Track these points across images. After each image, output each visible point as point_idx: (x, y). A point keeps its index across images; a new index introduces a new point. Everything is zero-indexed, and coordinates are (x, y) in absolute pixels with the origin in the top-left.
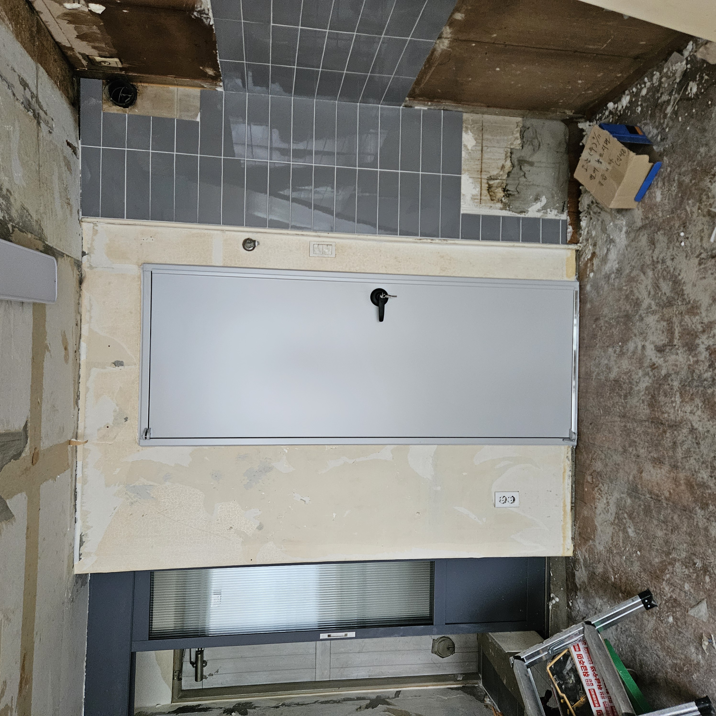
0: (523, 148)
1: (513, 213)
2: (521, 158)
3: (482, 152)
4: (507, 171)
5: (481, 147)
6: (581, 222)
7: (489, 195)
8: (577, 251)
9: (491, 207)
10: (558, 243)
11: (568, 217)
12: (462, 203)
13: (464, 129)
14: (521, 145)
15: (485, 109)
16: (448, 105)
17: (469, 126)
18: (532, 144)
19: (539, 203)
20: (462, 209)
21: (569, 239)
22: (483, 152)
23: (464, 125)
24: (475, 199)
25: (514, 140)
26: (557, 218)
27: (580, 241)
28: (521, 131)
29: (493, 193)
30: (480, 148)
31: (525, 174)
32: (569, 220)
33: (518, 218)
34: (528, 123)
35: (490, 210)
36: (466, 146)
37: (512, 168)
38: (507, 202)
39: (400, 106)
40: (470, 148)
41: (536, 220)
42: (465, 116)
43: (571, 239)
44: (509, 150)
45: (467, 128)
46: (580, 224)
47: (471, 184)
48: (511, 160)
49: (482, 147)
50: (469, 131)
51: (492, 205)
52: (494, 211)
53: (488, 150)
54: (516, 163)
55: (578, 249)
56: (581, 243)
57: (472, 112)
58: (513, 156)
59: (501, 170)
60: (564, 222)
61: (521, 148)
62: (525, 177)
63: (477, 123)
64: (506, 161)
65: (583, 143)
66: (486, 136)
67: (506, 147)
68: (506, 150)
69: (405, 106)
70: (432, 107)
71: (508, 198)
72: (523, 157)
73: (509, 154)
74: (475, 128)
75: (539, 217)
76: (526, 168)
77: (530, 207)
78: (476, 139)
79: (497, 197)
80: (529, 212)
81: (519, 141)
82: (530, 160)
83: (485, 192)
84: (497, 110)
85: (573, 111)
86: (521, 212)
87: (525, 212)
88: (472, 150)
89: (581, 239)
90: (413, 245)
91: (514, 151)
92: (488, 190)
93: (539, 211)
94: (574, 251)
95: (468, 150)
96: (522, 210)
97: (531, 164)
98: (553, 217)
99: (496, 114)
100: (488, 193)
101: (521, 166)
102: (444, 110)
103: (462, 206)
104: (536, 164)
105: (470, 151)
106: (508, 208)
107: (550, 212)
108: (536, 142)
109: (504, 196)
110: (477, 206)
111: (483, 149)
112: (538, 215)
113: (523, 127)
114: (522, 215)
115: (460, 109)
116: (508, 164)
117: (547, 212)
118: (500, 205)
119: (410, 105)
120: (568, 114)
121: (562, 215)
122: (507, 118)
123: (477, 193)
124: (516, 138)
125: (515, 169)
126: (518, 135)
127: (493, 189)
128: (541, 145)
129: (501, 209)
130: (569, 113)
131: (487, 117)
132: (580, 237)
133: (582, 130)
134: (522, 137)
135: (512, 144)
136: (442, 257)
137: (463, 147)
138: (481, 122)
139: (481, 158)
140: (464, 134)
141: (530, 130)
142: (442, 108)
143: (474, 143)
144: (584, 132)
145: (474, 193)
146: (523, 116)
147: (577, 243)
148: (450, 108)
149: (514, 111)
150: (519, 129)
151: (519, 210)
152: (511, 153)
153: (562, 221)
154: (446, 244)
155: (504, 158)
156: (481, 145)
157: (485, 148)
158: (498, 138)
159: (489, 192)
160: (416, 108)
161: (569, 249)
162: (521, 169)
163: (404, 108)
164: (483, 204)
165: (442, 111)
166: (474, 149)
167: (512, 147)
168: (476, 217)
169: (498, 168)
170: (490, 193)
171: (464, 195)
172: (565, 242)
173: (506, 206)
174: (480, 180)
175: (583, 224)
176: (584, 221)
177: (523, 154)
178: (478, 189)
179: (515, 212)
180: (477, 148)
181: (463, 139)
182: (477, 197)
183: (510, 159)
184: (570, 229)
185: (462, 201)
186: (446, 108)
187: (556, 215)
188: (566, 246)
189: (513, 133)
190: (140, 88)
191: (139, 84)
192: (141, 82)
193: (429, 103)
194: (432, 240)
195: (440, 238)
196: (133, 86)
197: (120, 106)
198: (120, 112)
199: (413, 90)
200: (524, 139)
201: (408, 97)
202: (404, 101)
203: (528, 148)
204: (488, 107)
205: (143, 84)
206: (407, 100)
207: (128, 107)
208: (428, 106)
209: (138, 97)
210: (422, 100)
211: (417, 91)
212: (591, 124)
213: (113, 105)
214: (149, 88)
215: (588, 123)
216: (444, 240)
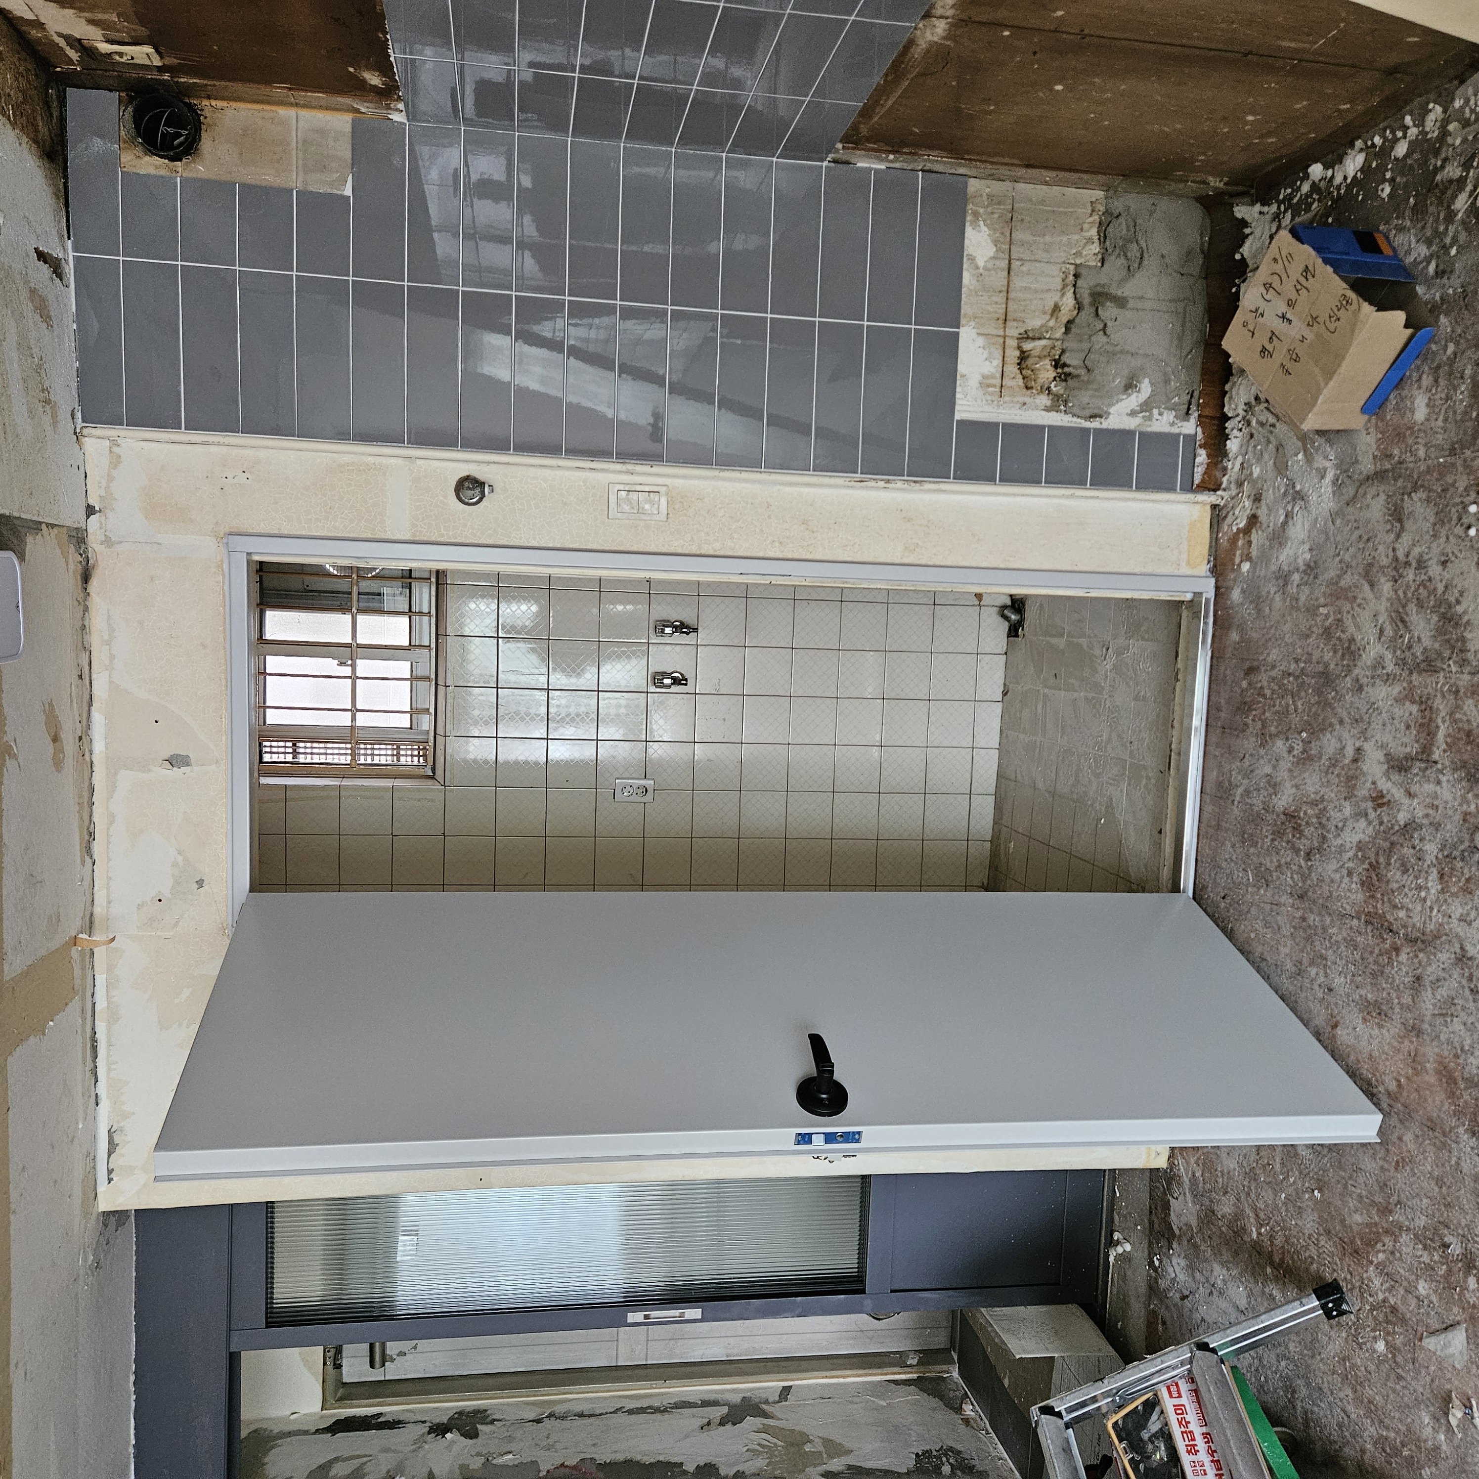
0: (1103, 265)
1: (1075, 419)
2: (1099, 289)
3: (1009, 273)
4: (1065, 320)
5: (1007, 262)
6: (1228, 442)
7: (1020, 377)
8: (1214, 507)
9: (1025, 404)
10: (1171, 489)
11: (1199, 429)
12: (957, 396)
13: (969, 218)
14: (1100, 256)
15: (1021, 172)
16: (936, 160)
17: (981, 210)
18: (1126, 256)
19: (1134, 397)
20: (957, 408)
21: (1197, 480)
22: (1012, 273)
23: (970, 206)
24: (989, 386)
25: (1085, 244)
26: (1175, 430)
27: (1224, 486)
28: (1100, 224)
29: (1029, 372)
30: (1004, 264)
31: (1105, 325)
32: (1200, 436)
33: (1086, 431)
35: (1020, 412)
36: (972, 259)
37: (1076, 312)
38: (1062, 392)
39: (822, 160)
40: (981, 264)
41: (1126, 435)
42: (974, 185)
43: (1203, 481)
44: (1072, 267)
45: (976, 214)
46: (1226, 445)
47: (981, 350)
48: (1074, 292)
49: (1010, 261)
50: (982, 223)
51: (1027, 400)
52: (1029, 412)
53: (1024, 268)
54: (1086, 300)
55: (1218, 502)
56: (1224, 490)
57: (991, 177)
58: (1080, 283)
59: (1052, 315)
60: (1190, 439)
61: (1099, 264)
62: (1105, 334)
63: (999, 203)
64: (1063, 295)
65: (1242, 255)
66: (1018, 235)
67: (1064, 263)
68: (1064, 269)
69: (835, 161)
70: (897, 165)
71: (1064, 384)
72: (1103, 286)
73: (1071, 278)
74: (996, 216)
75: (1132, 427)
76: (1109, 311)
77: (1113, 405)
78: (996, 242)
79: (1040, 381)
80: (1111, 416)
81: (1095, 248)
82: (1119, 293)
83: (1012, 368)
84: (1048, 175)
85: (1226, 179)
86: (1093, 416)
87: (1101, 417)
88: (985, 268)
89: (1225, 480)
90: (844, 491)
91: (1083, 271)
92: (1019, 364)
93: (1133, 413)
94: (1208, 508)
95: (977, 268)
96: (1096, 411)
97: (1121, 302)
98: (1166, 429)
99: (1047, 183)
100: (1018, 372)
101: (1097, 308)
102: (922, 170)
103: (958, 402)
104: (1131, 304)
105: (981, 271)
106: (1062, 407)
107: (1159, 417)
108: (1133, 251)
109: (1055, 378)
110: (993, 401)
111: (1013, 266)
112: (1132, 423)
113: (1107, 212)
114: (1095, 424)
116: (1068, 301)
117: (1151, 415)
118: (1044, 400)
119: (844, 158)
120: (1212, 184)
121: (1185, 423)
122: (1071, 192)
123: (993, 370)
124: (1090, 241)
125: (1083, 314)
126: (1094, 232)
127: (1030, 362)
128: (1146, 255)
129: (1047, 409)
130: (1216, 183)
131: (1022, 187)
132: (1224, 475)
133: (1244, 223)
134: (1103, 237)
135: (1078, 254)
136: (910, 520)
137: (965, 259)
138: (1010, 201)
139: (1005, 289)
140: (969, 231)
141: (1122, 220)
142: (920, 168)
143: (991, 250)
144: (1247, 227)
145: (986, 372)
146: (1107, 188)
147: (1215, 490)
148: (938, 167)
149: (1085, 177)
150: (1096, 218)
151: (1087, 413)
152: (1076, 276)
153: (1185, 436)
154: (921, 490)
155: (1059, 288)
156: (1007, 257)
157: (1015, 264)
158: (1048, 238)
159: (1020, 369)
160: (859, 165)
161: (1197, 503)
162: (1097, 315)
163: (833, 164)
164: (1007, 399)
165: (920, 173)
166: (990, 265)
167: (1078, 262)
168: (990, 427)
169: (1045, 313)
170: (1024, 372)
171: (963, 376)
172: (1190, 487)
173: (1058, 403)
174: (1001, 340)
175: (1233, 445)
176: (1234, 440)
177: (1103, 280)
178: (997, 362)
179: (1078, 417)
180: (998, 263)
181: (967, 242)
182: (994, 382)
183: (1072, 290)
184: (1202, 457)
185: (958, 389)
186: (929, 166)
187: (1172, 424)
188: (1190, 496)
189: (1082, 229)
190: (207, 112)
191: (205, 102)
192: (209, 97)
193: (891, 157)
194: (888, 481)
195: (906, 478)
196: (190, 107)
197: (161, 157)
198: (163, 172)
199: (855, 127)
200: (1108, 242)
201: (841, 141)
202: (831, 149)
203: (1116, 263)
204: (1028, 166)
205: (213, 103)
206: (839, 146)
207: (180, 160)
208: (886, 160)
209: (204, 135)
210: (873, 150)
211: (864, 130)
212: (1265, 209)
213: (146, 154)
214: (229, 113)
215: (1258, 207)
216: (915, 482)
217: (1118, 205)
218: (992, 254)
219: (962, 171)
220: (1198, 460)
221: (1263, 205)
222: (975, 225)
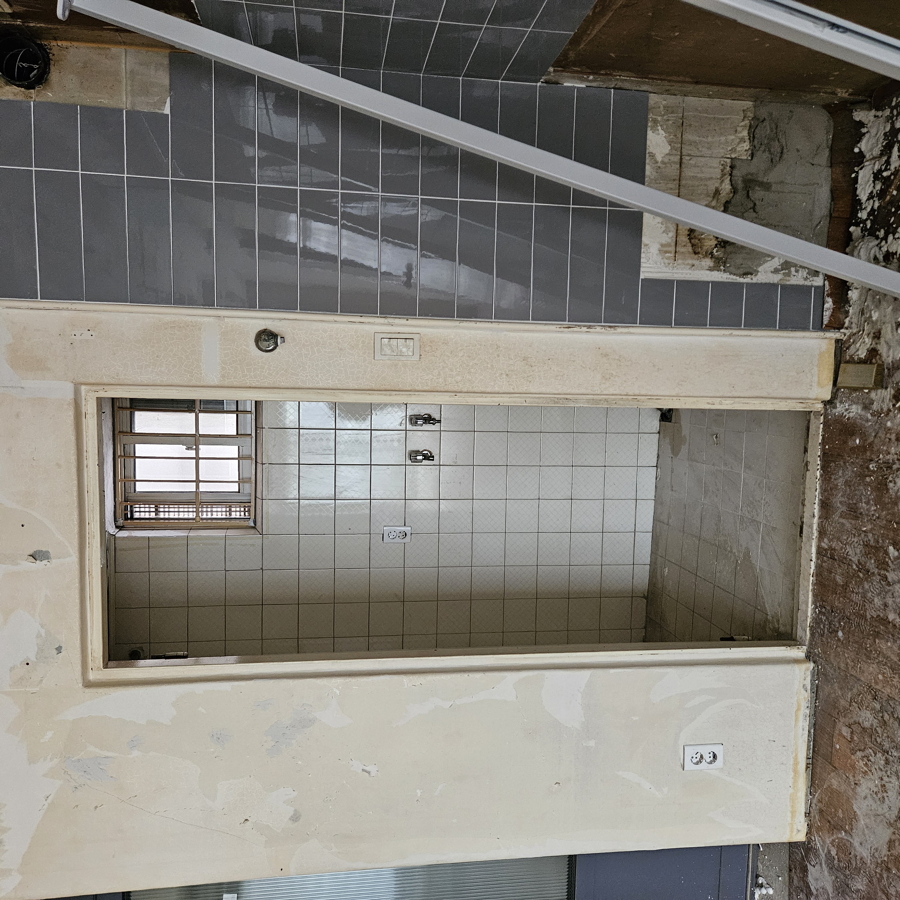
0: (752, 157)
1: (732, 276)
2: (749, 177)
3: (680, 166)
4: (723, 201)
5: (679, 157)
6: (849, 292)
7: (690, 244)
8: (837, 341)
9: (693, 265)
10: (805, 328)
11: (827, 283)
12: (642, 260)
13: (650, 124)
14: (750, 152)
15: (690, 88)
16: (625, 79)
17: (659, 118)
18: (769, 151)
20: (642, 269)
21: (826, 321)
22: (683, 166)
23: (651, 115)
24: (666, 252)
25: (739, 143)
26: (808, 283)
27: (846, 325)
28: (750, 126)
29: (697, 241)
30: (677, 159)
31: (755, 204)
32: (827, 287)
33: (741, 284)
35: (690, 272)
36: (652, 156)
37: (732, 195)
38: (721, 256)
39: (537, 82)
40: (659, 159)
41: (773, 286)
42: (653, 99)
43: (830, 321)
44: (729, 161)
45: (655, 121)
46: (848, 294)
47: (660, 225)
48: (731, 180)
49: (681, 156)
50: (659, 128)
51: (696, 262)
52: (697, 272)
53: (692, 162)
54: (740, 185)
55: (841, 338)
56: (847, 328)
57: (668, 92)
58: (735, 172)
59: (714, 197)
60: (820, 290)
61: (749, 158)
62: (755, 211)
63: (672, 112)
64: (722, 182)
65: (860, 149)
66: (688, 136)
67: (722, 157)
68: (722, 162)
69: (546, 82)
70: (594, 84)
71: (723, 249)
72: (752, 174)
73: (728, 169)
74: (671, 122)
75: (776, 282)
76: (758, 194)
77: (761, 265)
78: (670, 143)
79: (705, 248)
80: (759, 273)
81: (746, 146)
82: (765, 180)
83: (683, 239)
84: (711, 89)
85: (851, 90)
86: (746, 274)
87: (752, 274)
88: (663, 162)
89: (847, 321)
90: (555, 335)
91: (738, 164)
92: (689, 235)
93: (776, 271)
94: (833, 341)
95: (657, 162)
96: (747, 270)
97: (767, 187)
98: (801, 282)
99: (709, 96)
100: (689, 241)
101: (748, 192)
102: (614, 88)
103: (643, 265)
104: (773, 188)
105: (659, 165)
106: (722, 267)
107: (796, 274)
108: (776, 147)
109: (716, 245)
110: (669, 264)
111: (684, 161)
112: (775, 279)
113: (755, 118)
114: (747, 280)
116: (726, 186)
117: (790, 272)
118: (708, 262)
119: (554, 80)
120: (839, 95)
121: (815, 278)
122: (727, 102)
123: (669, 240)
124: (742, 140)
125: (738, 197)
126: (745, 133)
127: (697, 234)
128: (785, 151)
129: (711, 269)
130: (842, 94)
131: (691, 100)
132: (846, 317)
133: (861, 124)
134: (752, 137)
135: (733, 150)
136: (606, 355)
137: (647, 155)
138: (680, 110)
139: (678, 178)
140: (650, 134)
141: (766, 123)
142: (613, 86)
143: (667, 149)
144: (864, 127)
145: (664, 242)
146: (756, 99)
147: (839, 329)
148: (627, 85)
149: (740, 90)
150: (747, 122)
151: (741, 271)
152: (732, 167)
153: (816, 288)
154: (614, 333)
155: (719, 177)
156: (679, 153)
157: (685, 159)
158: (710, 139)
159: (690, 239)
160: (565, 84)
161: (826, 338)
162: (748, 196)
163: (545, 85)
164: (680, 261)
165: (612, 90)
166: (666, 160)
167: (733, 156)
168: (667, 284)
169: (709, 196)
170: (693, 241)
171: (646, 245)
172: (820, 327)
173: (719, 264)
175: (853, 295)
176: (854, 291)
177: (753, 169)
178: (672, 234)
179: (734, 275)
180: (672, 158)
181: (648, 143)
182: (669, 249)
183: (729, 179)
184: (829, 304)
185: (643, 255)
186: (620, 84)
187: (806, 279)
188: (821, 334)
189: (736, 131)
190: (55, 51)
191: (54, 43)
192: (55, 39)
193: (591, 77)
194: (589, 327)
195: (603, 324)
196: (41, 47)
197: (18, 86)
198: (19, 98)
199: (565, 54)
200: (756, 141)
201: (553, 66)
202: (545, 72)
203: (762, 157)
204: (697, 83)
205: (60, 43)
206: (551, 69)
207: (34, 88)
208: (588, 81)
209: (52, 68)
210: (577, 72)
211: (572, 55)
212: (880, 113)
213: (7, 85)
214: (72, 51)
215: (873, 112)
216: (610, 327)
217: (763, 112)
218: (667, 151)
219: (644, 88)
220: (826, 306)
221: (877, 110)
222: (654, 129)
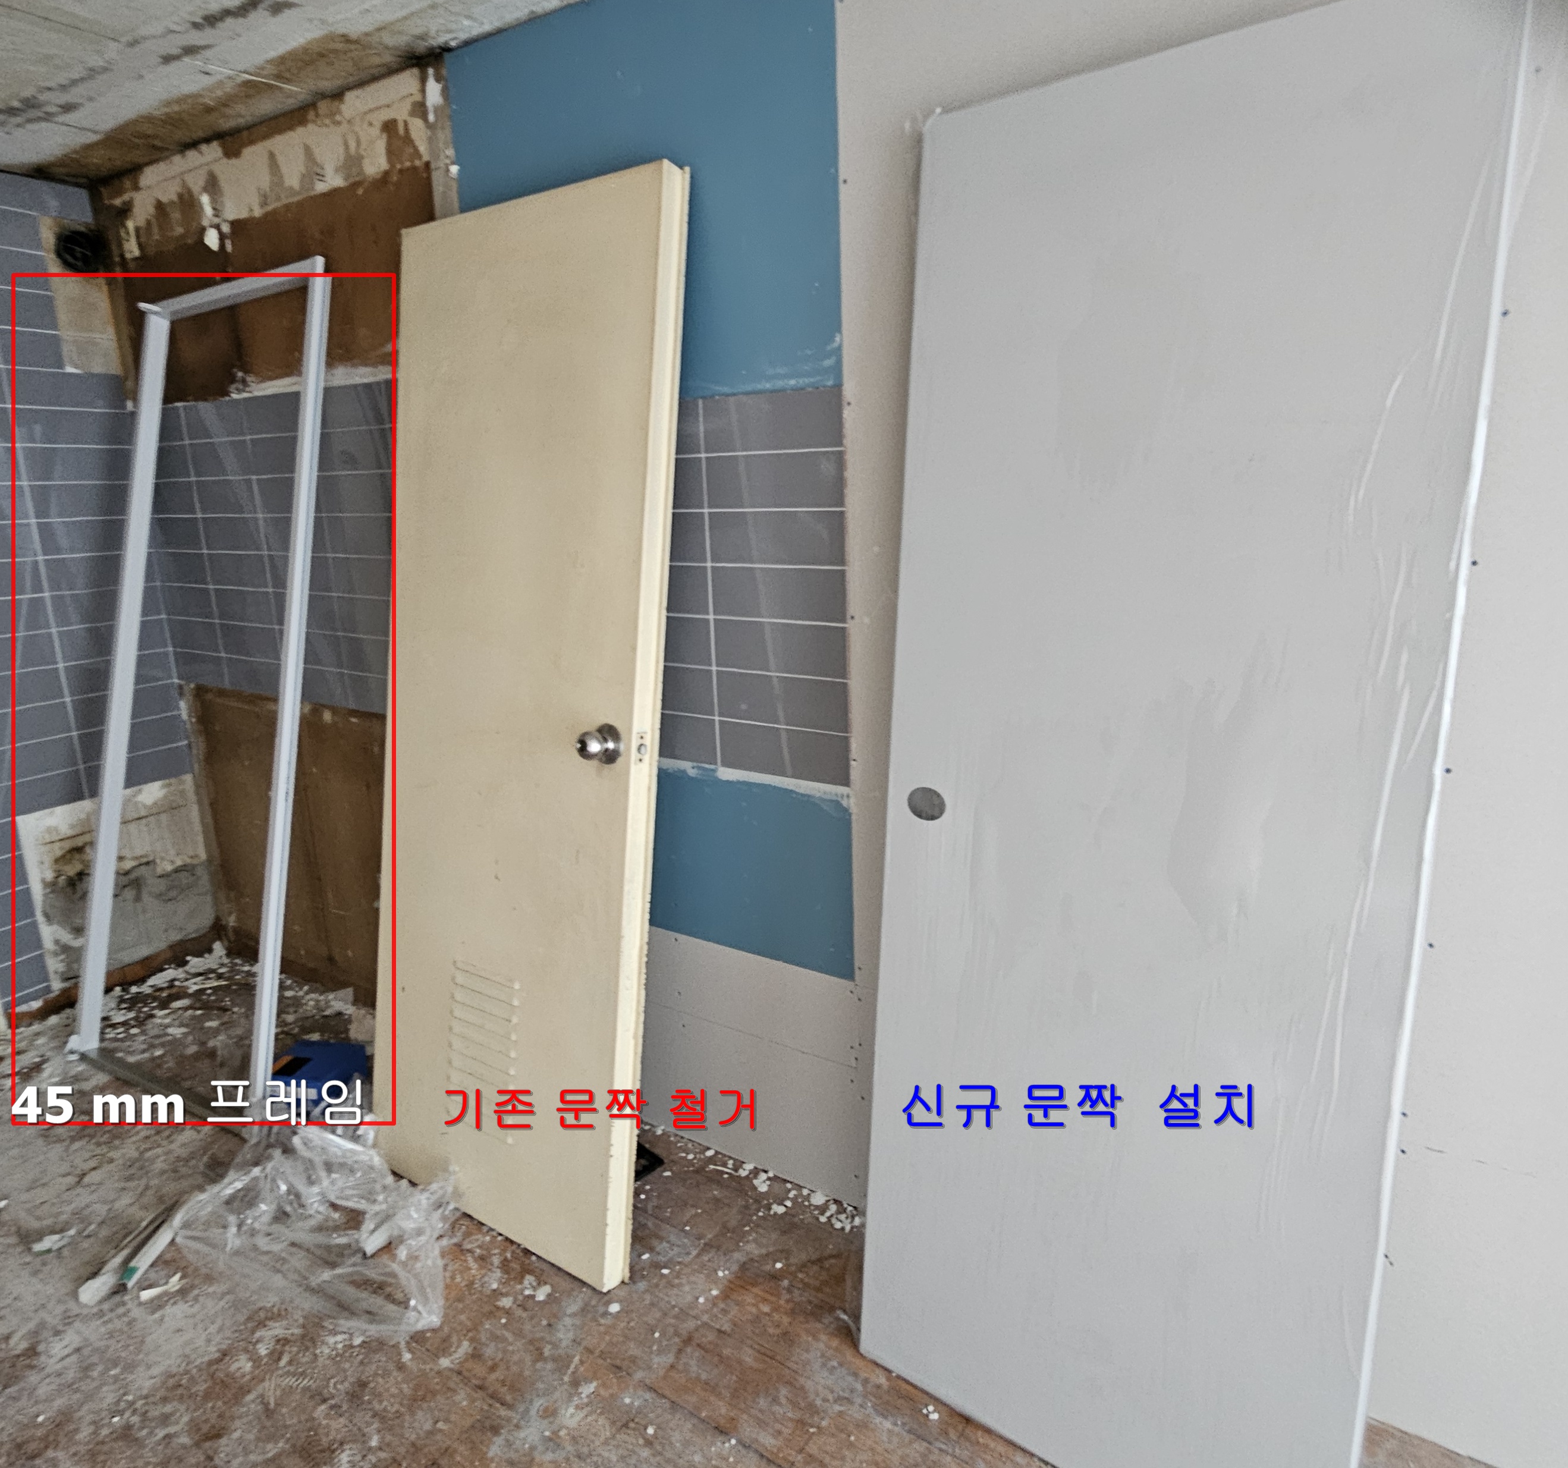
0: (160, 877)
11: (57, 993)
13: (167, 781)
15: (206, 802)
16: (200, 747)
19: (71, 936)
22: (138, 821)
23: (173, 780)
26: (52, 976)
28: (185, 865)
30: (143, 813)
32: (52, 995)
34: (200, 871)
42: (188, 778)
51: (47, 865)
54: (133, 876)
60: (48, 990)
66: (164, 817)
72: (146, 883)
73: (145, 860)
81: (169, 868)
83: (68, 845)
84: (209, 820)
88: (136, 803)
91: (151, 866)
97: (138, 899)
108: (173, 893)
112: (48, 944)
113: (194, 867)
115: (196, 766)
118: (49, 875)
122: (200, 839)
124: (172, 862)
126: (179, 863)
127: (77, 856)
129: (43, 881)
130: (232, 921)
133: (210, 951)
134: (177, 871)
135: (162, 859)
140: (157, 784)
146: (210, 861)
148: (195, 751)
149: (214, 844)
150: (189, 861)
152: (147, 863)
155: (135, 855)
157: (144, 821)
162: (125, 887)
165: (185, 742)
173: (51, 886)
174: (87, 830)
181: (150, 785)
184: (36, 1005)
200: (174, 875)
203: (161, 885)
222: (164, 786)
